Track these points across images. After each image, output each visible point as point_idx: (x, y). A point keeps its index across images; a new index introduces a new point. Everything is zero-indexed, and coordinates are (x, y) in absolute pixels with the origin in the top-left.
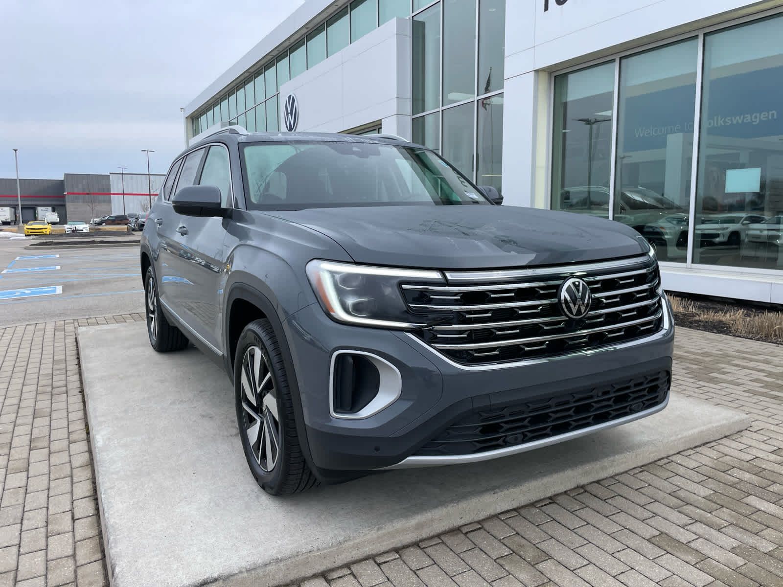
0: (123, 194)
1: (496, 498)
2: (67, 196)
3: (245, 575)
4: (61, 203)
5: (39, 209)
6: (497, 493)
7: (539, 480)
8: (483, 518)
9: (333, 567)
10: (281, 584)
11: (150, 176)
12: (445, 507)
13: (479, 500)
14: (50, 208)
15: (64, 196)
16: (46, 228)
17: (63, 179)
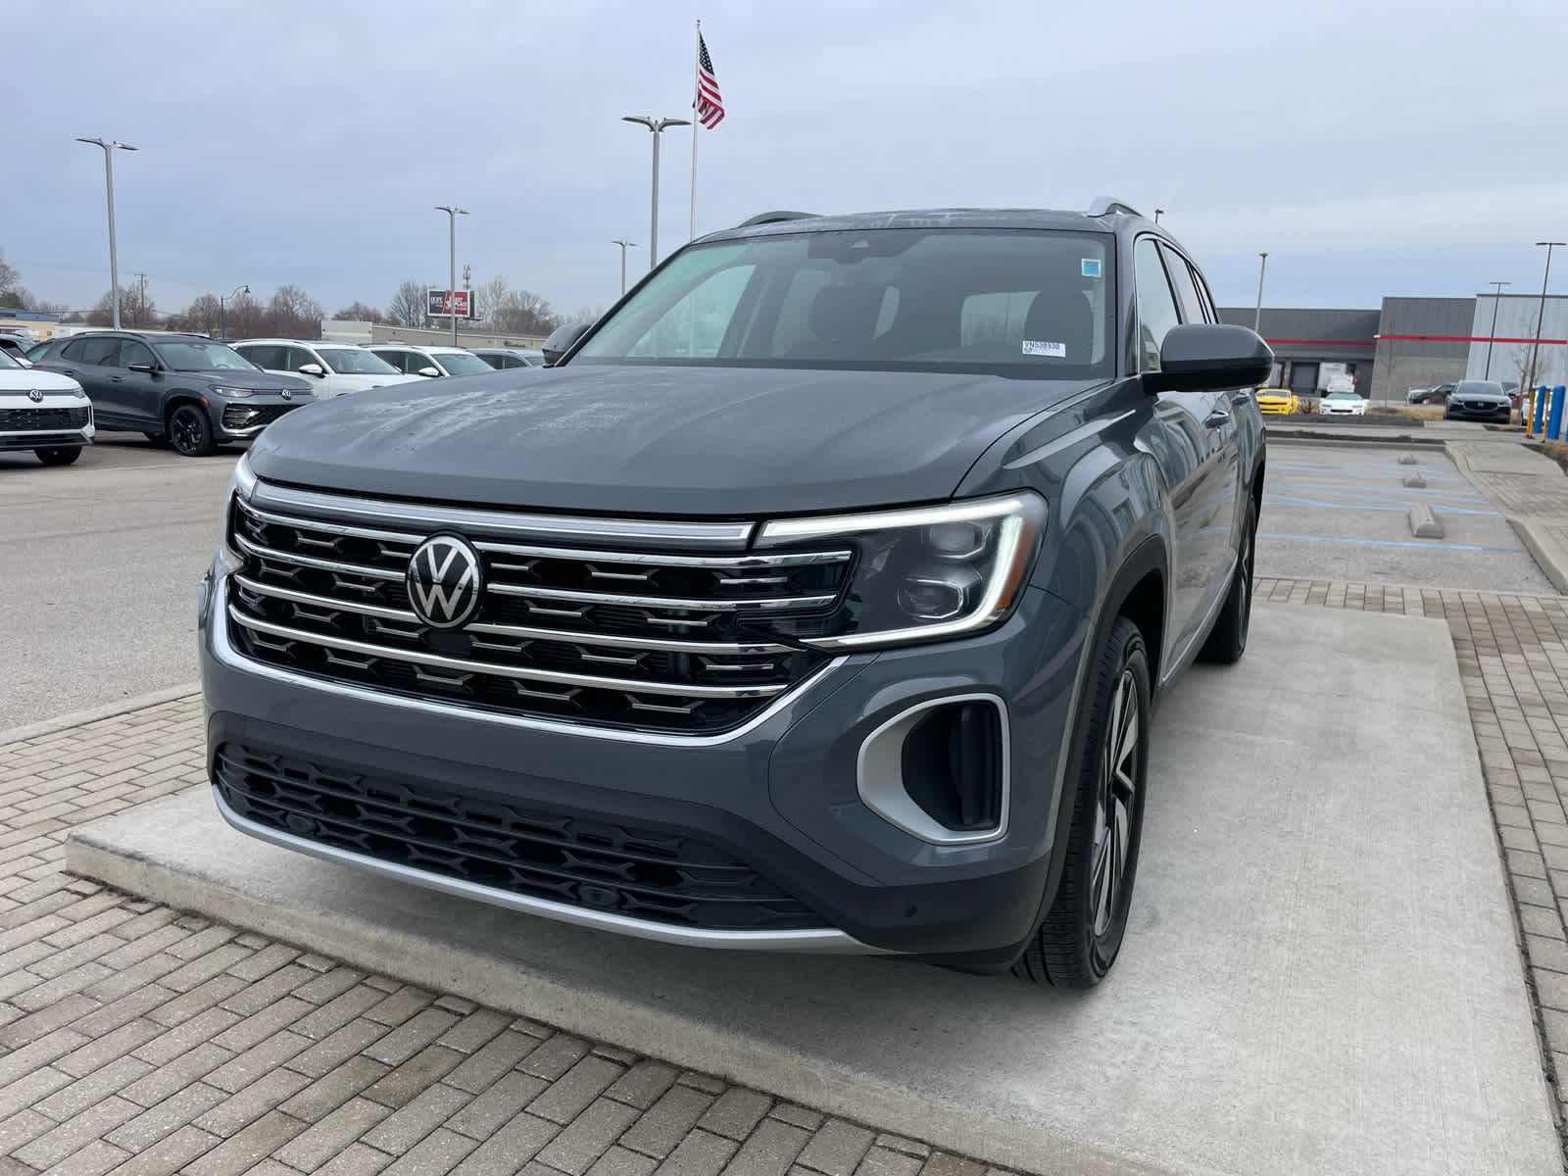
0: (1491, 340)
1: (524, 983)
2: (1378, 341)
3: (168, 873)
4: (1368, 357)
5: (1324, 366)
6: (529, 974)
7: (628, 1005)
8: (493, 1005)
9: (258, 929)
10: (203, 912)
11: (1546, 299)
12: (430, 943)
13: (490, 968)
14: (1343, 366)
15: (1373, 343)
16: (1285, 404)
17: (1380, 308)
